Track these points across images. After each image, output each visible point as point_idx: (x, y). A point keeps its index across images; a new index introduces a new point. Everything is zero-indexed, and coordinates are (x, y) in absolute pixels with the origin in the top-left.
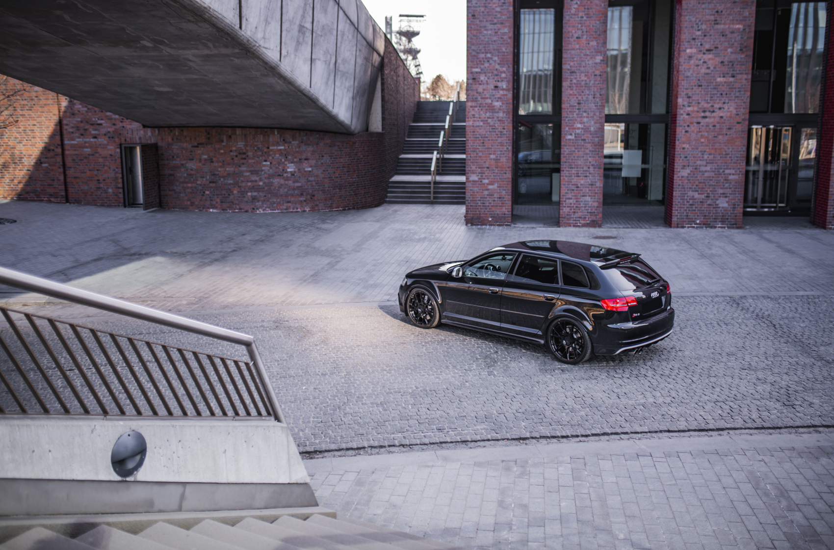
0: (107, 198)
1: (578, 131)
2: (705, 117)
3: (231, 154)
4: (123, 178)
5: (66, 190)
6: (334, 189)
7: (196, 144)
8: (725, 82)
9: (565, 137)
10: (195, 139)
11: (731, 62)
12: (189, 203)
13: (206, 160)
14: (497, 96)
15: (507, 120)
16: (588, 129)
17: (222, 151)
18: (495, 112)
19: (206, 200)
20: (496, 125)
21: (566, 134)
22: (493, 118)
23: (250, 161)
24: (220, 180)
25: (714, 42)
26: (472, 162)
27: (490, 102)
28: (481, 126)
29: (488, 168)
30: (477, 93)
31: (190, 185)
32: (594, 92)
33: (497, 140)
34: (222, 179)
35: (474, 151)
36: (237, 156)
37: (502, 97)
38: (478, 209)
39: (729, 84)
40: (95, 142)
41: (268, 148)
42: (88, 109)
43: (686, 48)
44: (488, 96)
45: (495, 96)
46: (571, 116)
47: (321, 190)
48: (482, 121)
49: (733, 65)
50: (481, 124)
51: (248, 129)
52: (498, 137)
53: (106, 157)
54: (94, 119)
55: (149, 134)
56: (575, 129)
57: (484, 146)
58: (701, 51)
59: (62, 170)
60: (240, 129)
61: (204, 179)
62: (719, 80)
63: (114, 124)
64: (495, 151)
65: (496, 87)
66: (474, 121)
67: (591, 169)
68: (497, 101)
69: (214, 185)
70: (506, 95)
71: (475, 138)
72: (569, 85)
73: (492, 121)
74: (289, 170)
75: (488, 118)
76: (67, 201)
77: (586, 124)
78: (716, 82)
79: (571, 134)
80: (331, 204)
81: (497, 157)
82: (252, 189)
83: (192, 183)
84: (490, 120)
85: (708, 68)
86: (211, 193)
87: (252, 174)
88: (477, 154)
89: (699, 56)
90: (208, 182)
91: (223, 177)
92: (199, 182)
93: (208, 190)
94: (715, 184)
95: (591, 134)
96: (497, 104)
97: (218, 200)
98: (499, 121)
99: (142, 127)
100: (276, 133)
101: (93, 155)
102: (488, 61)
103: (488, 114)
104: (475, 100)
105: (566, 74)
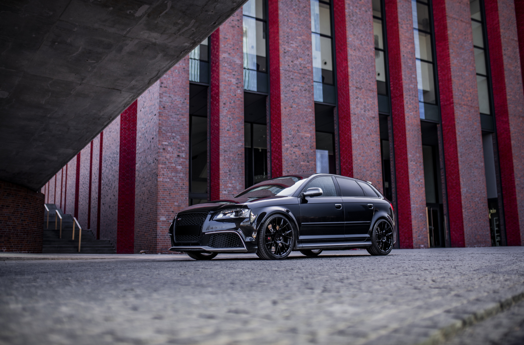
1: (230, 189)
8: (305, 165)
9: (222, 192)
11: (306, 154)
14: (179, 162)
15: (185, 179)
16: (235, 187)
18: (178, 173)
20: (179, 182)
21: (222, 190)
22: (177, 177)
25: (298, 142)
26: (162, 208)
27: (175, 166)
28: (169, 182)
29: (173, 212)
30: (166, 159)
32: (238, 165)
33: (179, 192)
35: (163, 199)
37: (183, 163)
38: (166, 241)
39: (306, 166)
43: (285, 144)
44: (173, 161)
45: (178, 162)
46: (225, 179)
47: (16, 234)
48: (169, 178)
49: (307, 156)
50: (168, 180)
52: (180, 190)
56: (228, 187)
57: (170, 196)
58: (292, 146)
62: (302, 163)
64: (177, 200)
66: (164, 178)
68: (179, 165)
70: (185, 162)
71: (164, 190)
72: (224, 159)
73: (176, 179)
75: (173, 176)
77: (234, 185)
78: (301, 165)
79: (225, 191)
81: (179, 204)
84: (174, 178)
85: (296, 156)
88: (165, 201)
89: (292, 149)
95: (237, 191)
96: (179, 167)
98: (180, 179)
102: (173, 138)
103: (173, 174)
104: (165, 164)
105: (221, 152)
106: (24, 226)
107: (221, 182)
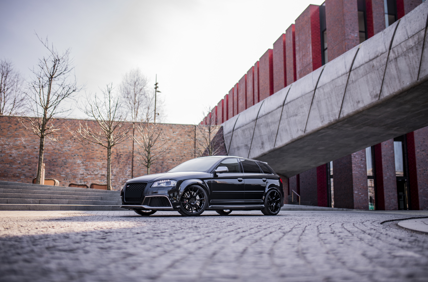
1: (388, 176)
2: (425, 172)
20: (362, 173)
25: (424, 148)
29: (360, 188)
30: (355, 161)
35: (355, 183)
44: (359, 163)
46: (386, 171)
50: (357, 172)
52: (363, 177)
57: (359, 181)
65: (361, 160)
66: (355, 171)
67: (393, 190)
68: (362, 165)
72: (384, 160)
79: (386, 177)
81: (363, 184)
85: (424, 156)
89: (421, 152)
103: (359, 169)
104: (355, 164)
105: (383, 157)
107: (384, 172)
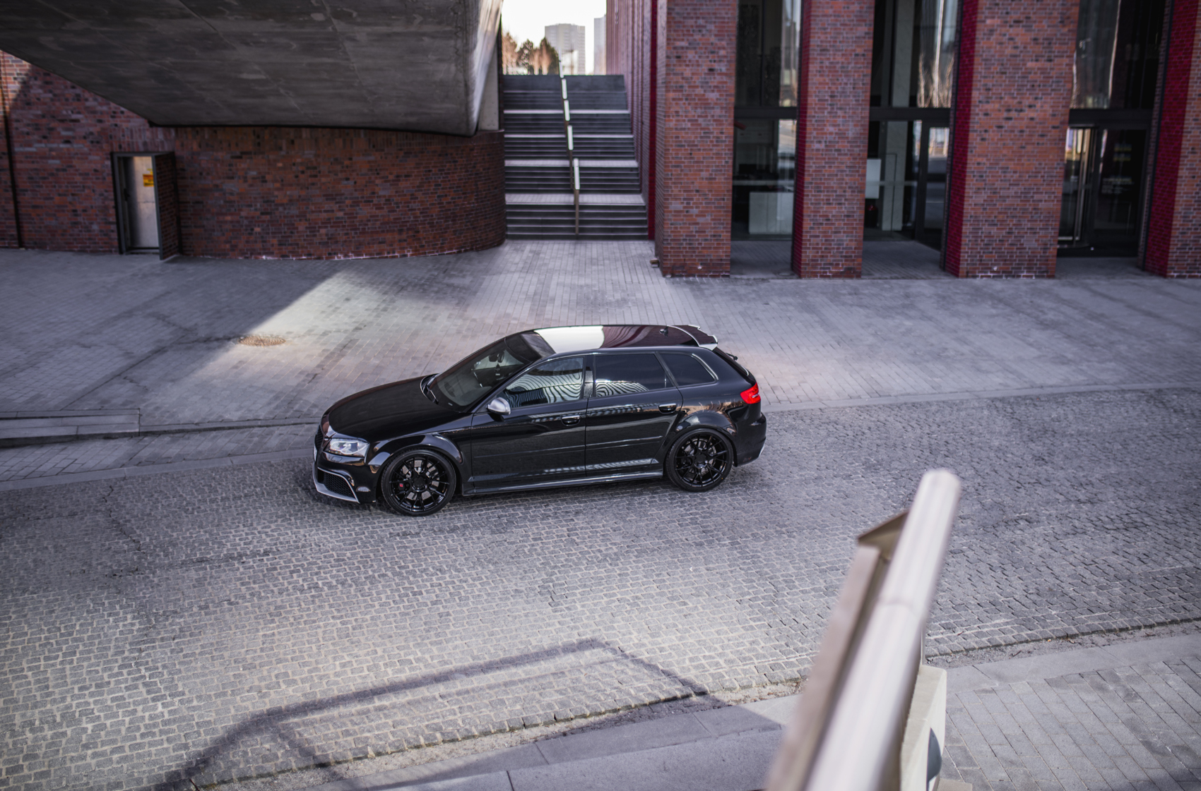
0: (90, 239)
1: (830, 138)
2: (1009, 119)
3: (294, 168)
4: (116, 207)
5: (19, 227)
6: (445, 221)
7: (238, 153)
8: (1039, 69)
9: (810, 146)
10: (237, 145)
11: (1046, 39)
12: (228, 246)
13: (254, 178)
14: (712, 85)
15: (726, 120)
16: (845, 134)
17: (280, 165)
18: (710, 108)
19: (256, 242)
20: (711, 127)
21: (812, 142)
22: (706, 116)
23: (323, 180)
24: (277, 209)
25: (1025, 9)
26: (675, 183)
27: (702, 92)
28: (689, 129)
29: (697, 191)
30: (683, 78)
31: (229, 218)
32: (854, 80)
33: (711, 150)
34: (281, 209)
35: (678, 166)
36: (303, 172)
37: (720, 85)
38: (682, 252)
39: (1043, 71)
40: (68, 149)
41: (351, 159)
42: (55, 95)
43: (986, 17)
44: (697, 84)
45: (710, 84)
46: (821, 115)
47: (429, 223)
48: (689, 121)
49: (1050, 44)
51: (320, 130)
52: (714, 146)
53: (88, 174)
54: (64, 112)
55: (161, 136)
56: (826, 133)
57: (691, 158)
58: (1006, 22)
59: (10, 194)
60: (308, 130)
61: (253, 209)
62: (1030, 64)
63: (100, 121)
64: (708, 166)
65: (711, 70)
66: (677, 121)
67: (848, 194)
68: (713, 91)
69: (267, 218)
70: (726, 83)
71: (679, 146)
72: (818, 69)
73: (704, 121)
74: (381, 193)
75: (699, 116)
76: (21, 244)
77: (841, 127)
78: (1026, 69)
79: (820, 142)
80: (442, 244)
81: (711, 174)
82: (326, 223)
83: (231, 214)
84: (700, 120)
85: (1016, 48)
86: (263, 230)
87: (327, 199)
88: (682, 170)
89: (1004, 30)
90: (259, 213)
91: (282, 205)
92: (243, 214)
93: (259, 226)
94: (1021, 215)
95: (848, 142)
96: (713, 96)
97: (275, 241)
98: (715, 121)
99: (147, 126)
100: (362, 135)
101: (64, 170)
102: (700, 31)
103: (699, 111)
104: (680, 89)
105: (814, 53)
106: (444, 207)
107: (812, 123)
